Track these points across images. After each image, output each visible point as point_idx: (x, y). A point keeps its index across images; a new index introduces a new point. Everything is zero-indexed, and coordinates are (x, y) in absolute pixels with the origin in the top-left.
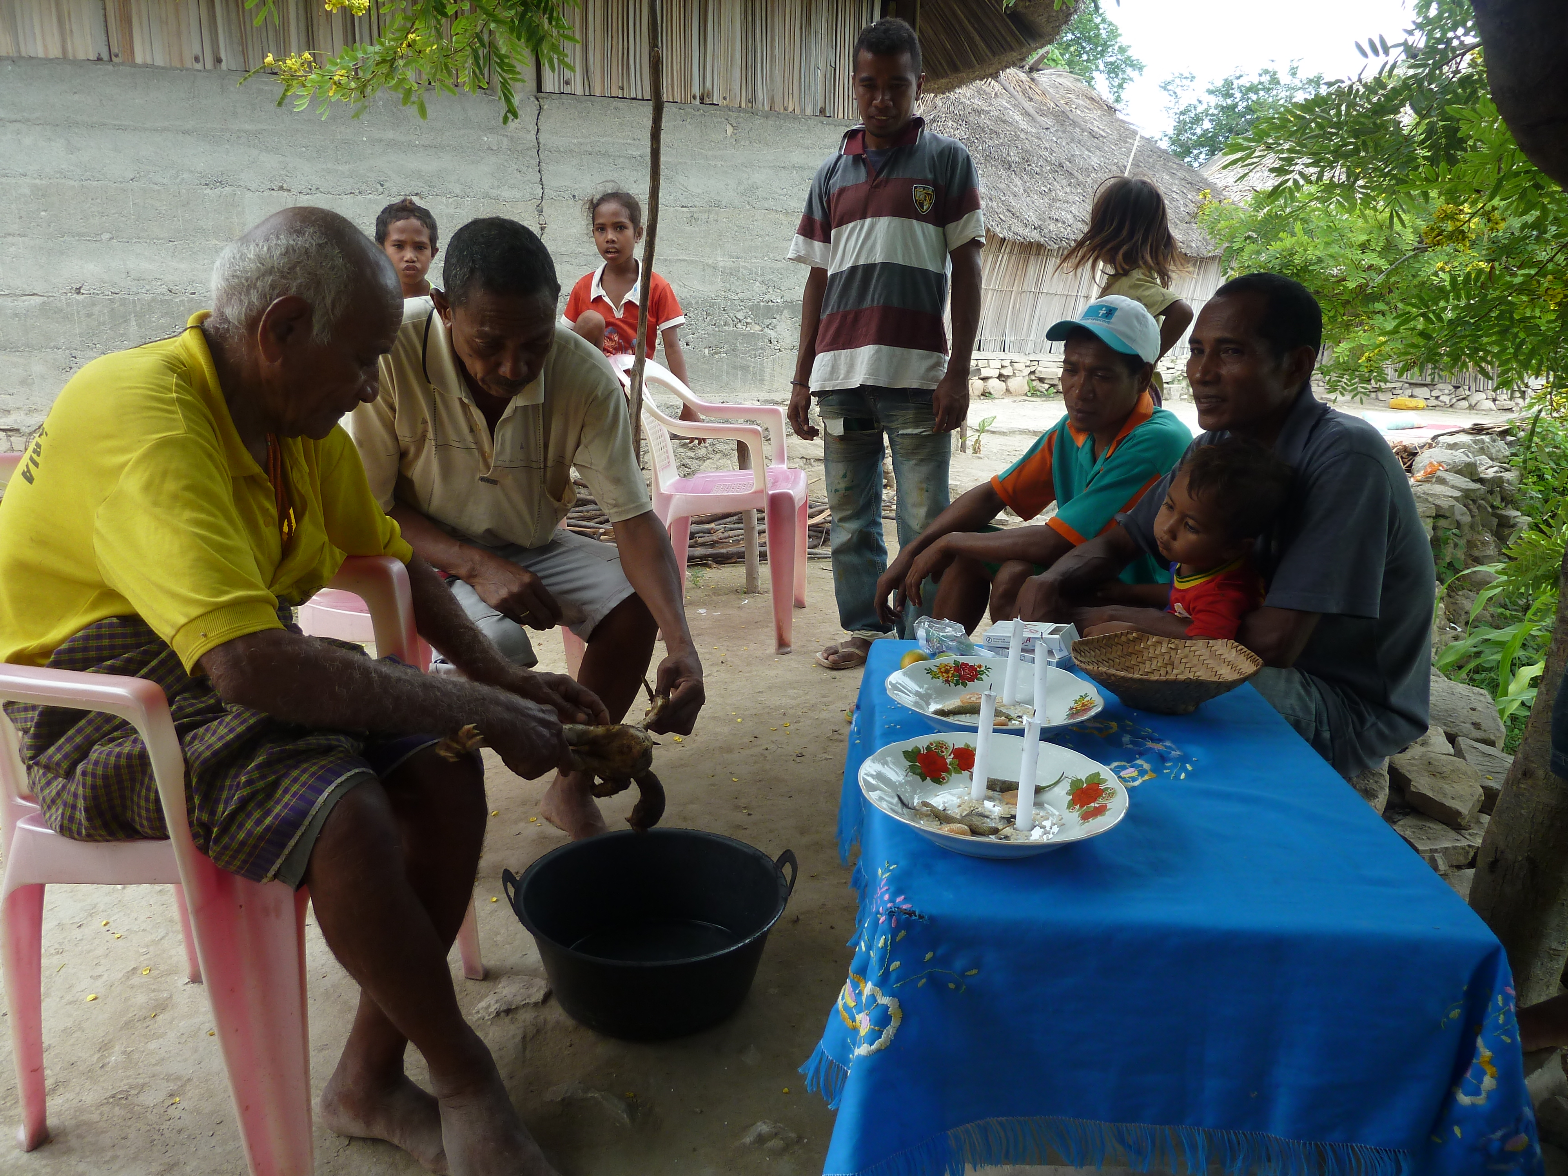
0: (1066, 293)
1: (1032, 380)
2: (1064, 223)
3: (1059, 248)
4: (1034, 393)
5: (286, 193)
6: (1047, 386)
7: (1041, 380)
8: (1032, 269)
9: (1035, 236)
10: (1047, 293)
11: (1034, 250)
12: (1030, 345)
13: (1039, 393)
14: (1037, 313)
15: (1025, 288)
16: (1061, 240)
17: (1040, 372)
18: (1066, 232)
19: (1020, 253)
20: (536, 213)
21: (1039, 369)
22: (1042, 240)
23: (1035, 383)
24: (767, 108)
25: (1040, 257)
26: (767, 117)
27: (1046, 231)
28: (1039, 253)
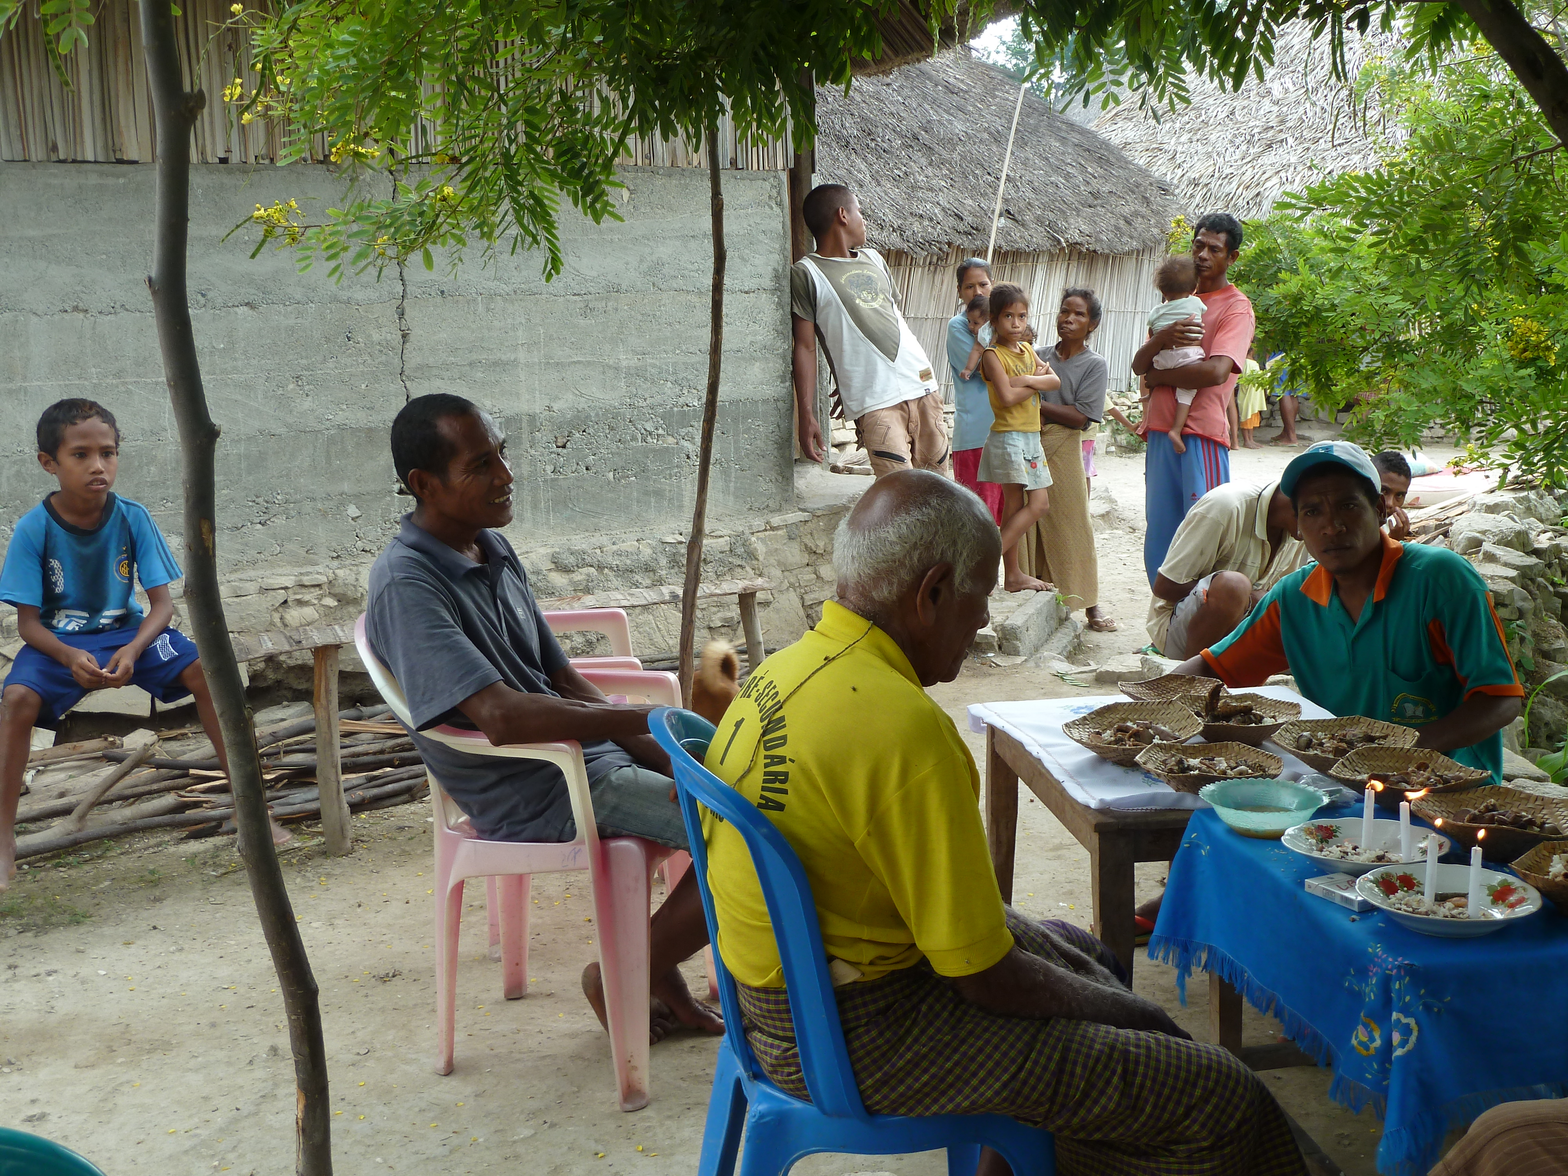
0: (941, 316)
2: (931, 220)
5: (81, 315)
9: (893, 240)
16: (930, 244)
18: (935, 233)
20: (396, 316)
24: (668, 164)
26: (670, 176)
27: (908, 233)
28: (899, 265)
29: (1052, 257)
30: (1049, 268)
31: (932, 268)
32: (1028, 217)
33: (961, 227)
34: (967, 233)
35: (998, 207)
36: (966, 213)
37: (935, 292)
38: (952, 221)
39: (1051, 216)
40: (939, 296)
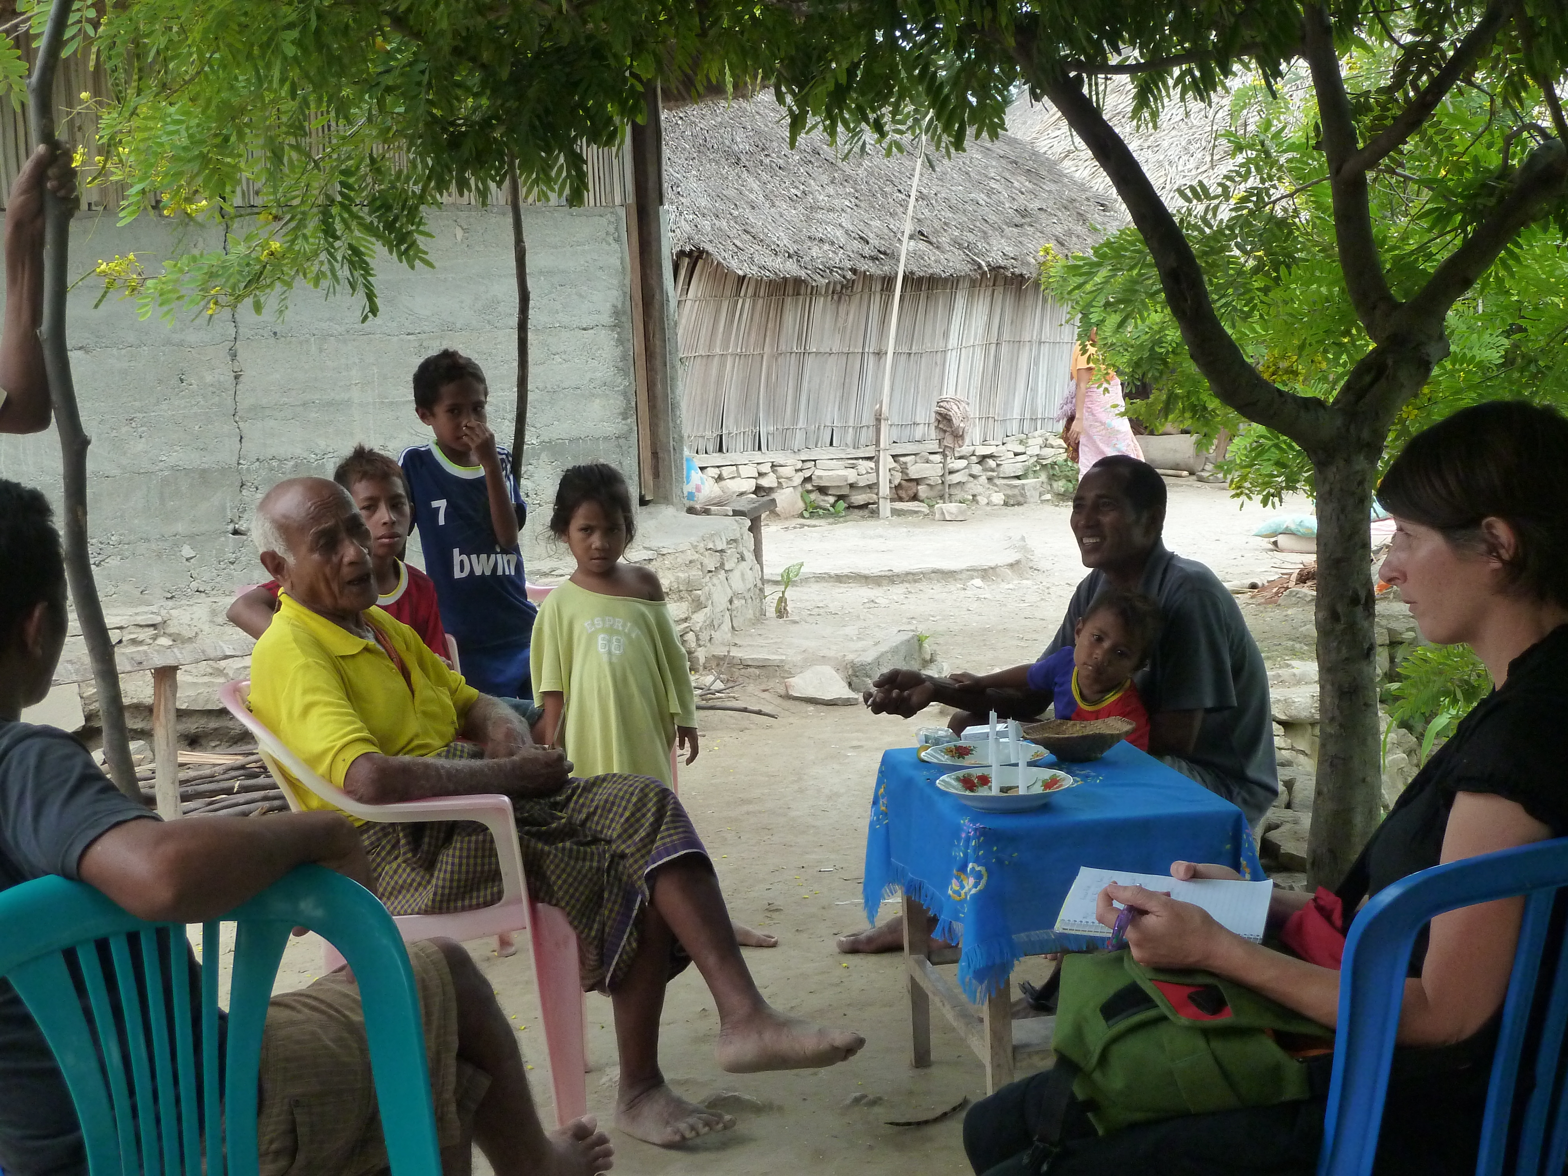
0: (846, 350)
1: (809, 492)
2: (832, 243)
3: (828, 284)
4: (813, 511)
6: (832, 499)
7: (823, 490)
8: (790, 318)
9: (791, 268)
10: (817, 353)
11: (790, 289)
12: (800, 436)
13: (821, 512)
14: (805, 385)
15: (783, 347)
16: (831, 271)
17: (820, 477)
18: (837, 258)
19: (770, 295)
21: (818, 473)
22: (803, 274)
23: (813, 496)
25: (801, 298)
27: (807, 259)
28: (798, 294)
29: (973, 283)
30: (971, 295)
31: (835, 297)
32: (944, 240)
33: (867, 251)
34: (874, 259)
35: (908, 227)
36: (871, 235)
37: (840, 322)
38: (856, 245)
39: (971, 237)
40: (845, 328)
